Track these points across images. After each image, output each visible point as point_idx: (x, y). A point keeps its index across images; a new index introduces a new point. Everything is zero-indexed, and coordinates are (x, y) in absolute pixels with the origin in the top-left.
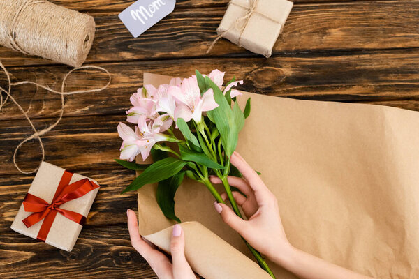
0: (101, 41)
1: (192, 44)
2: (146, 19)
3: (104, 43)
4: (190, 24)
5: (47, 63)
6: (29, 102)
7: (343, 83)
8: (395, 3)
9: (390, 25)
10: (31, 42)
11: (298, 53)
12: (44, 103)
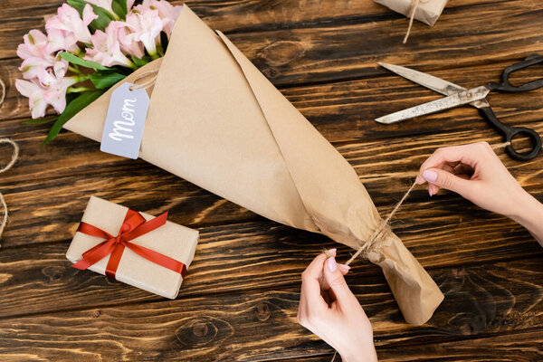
7: (375, 53)
11: (320, 22)
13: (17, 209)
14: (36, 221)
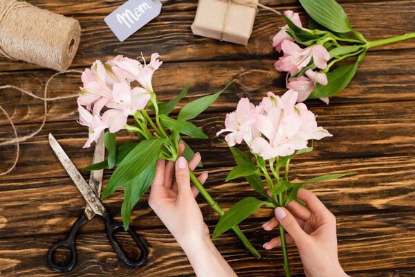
0: (87, 45)
1: (178, 48)
2: (133, 22)
3: (90, 47)
4: (177, 28)
5: (32, 67)
6: (13, 107)
8: (383, 5)
9: (377, 27)
10: (15, 46)
12: (29, 108)
13: (26, 203)
14: (41, 215)
